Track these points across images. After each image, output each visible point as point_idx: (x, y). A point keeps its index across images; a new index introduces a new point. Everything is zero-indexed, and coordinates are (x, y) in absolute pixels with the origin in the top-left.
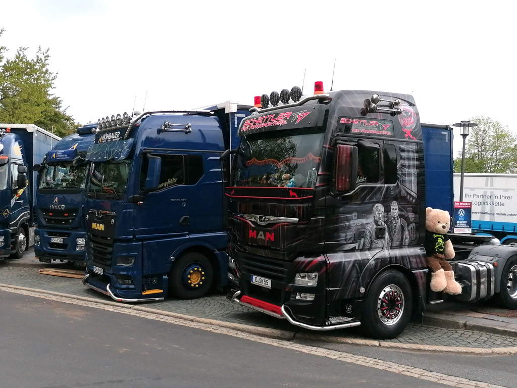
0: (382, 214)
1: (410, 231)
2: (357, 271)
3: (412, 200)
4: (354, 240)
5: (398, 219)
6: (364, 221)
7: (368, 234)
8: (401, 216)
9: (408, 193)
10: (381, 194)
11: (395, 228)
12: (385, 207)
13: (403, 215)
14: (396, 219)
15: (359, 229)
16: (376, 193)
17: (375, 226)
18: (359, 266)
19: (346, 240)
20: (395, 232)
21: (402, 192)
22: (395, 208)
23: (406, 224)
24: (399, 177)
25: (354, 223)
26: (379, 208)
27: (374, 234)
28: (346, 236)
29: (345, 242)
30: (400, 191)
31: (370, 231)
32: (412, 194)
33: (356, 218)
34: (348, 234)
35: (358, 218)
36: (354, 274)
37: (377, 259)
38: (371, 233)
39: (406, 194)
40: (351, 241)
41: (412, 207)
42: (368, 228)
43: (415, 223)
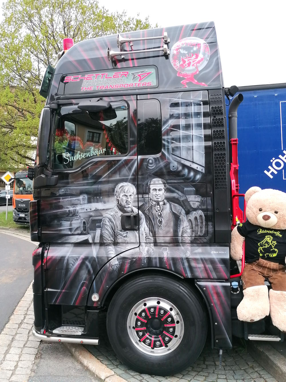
0: (132, 197)
1: (194, 222)
2: (89, 271)
3: (195, 176)
4: (85, 230)
5: (164, 204)
6: (99, 206)
7: (107, 223)
8: (170, 200)
9: (184, 166)
10: (130, 169)
11: (160, 216)
12: (138, 187)
13: (174, 198)
14: (161, 203)
15: (91, 216)
16: (119, 169)
17: (120, 213)
18: (92, 265)
19: (70, 230)
20: (161, 222)
21: (171, 165)
22: (158, 188)
23: (183, 212)
24: (166, 143)
25: (84, 209)
26: (126, 189)
27: (118, 223)
28: (71, 225)
29: (69, 233)
30: (168, 164)
31: (110, 220)
32: (194, 166)
33: (86, 201)
34: (73, 222)
35: (89, 202)
36: (84, 274)
37: (124, 258)
38: (112, 222)
39: (180, 168)
40: (79, 232)
41: (194, 186)
42: (107, 215)
43: (203, 210)
